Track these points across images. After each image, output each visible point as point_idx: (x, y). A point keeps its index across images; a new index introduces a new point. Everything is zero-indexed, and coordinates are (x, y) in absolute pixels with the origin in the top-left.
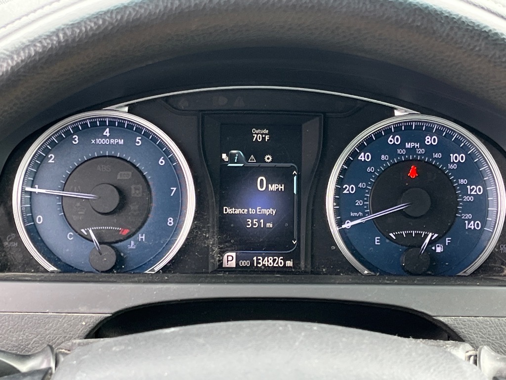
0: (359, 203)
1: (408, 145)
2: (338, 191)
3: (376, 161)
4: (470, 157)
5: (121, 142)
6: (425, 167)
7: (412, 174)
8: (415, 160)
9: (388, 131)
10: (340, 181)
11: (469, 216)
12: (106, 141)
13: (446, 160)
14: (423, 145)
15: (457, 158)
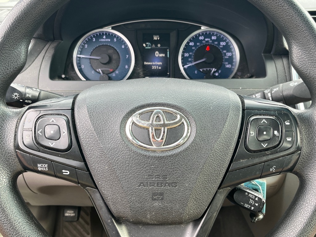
0: (190, 59)
1: (206, 40)
2: (183, 56)
3: (195, 45)
4: (227, 43)
5: (109, 40)
6: (212, 47)
7: (207, 49)
8: (208, 45)
9: (199, 35)
10: (183, 52)
11: (227, 63)
12: (104, 40)
13: (219, 44)
14: (211, 39)
15: (223, 44)
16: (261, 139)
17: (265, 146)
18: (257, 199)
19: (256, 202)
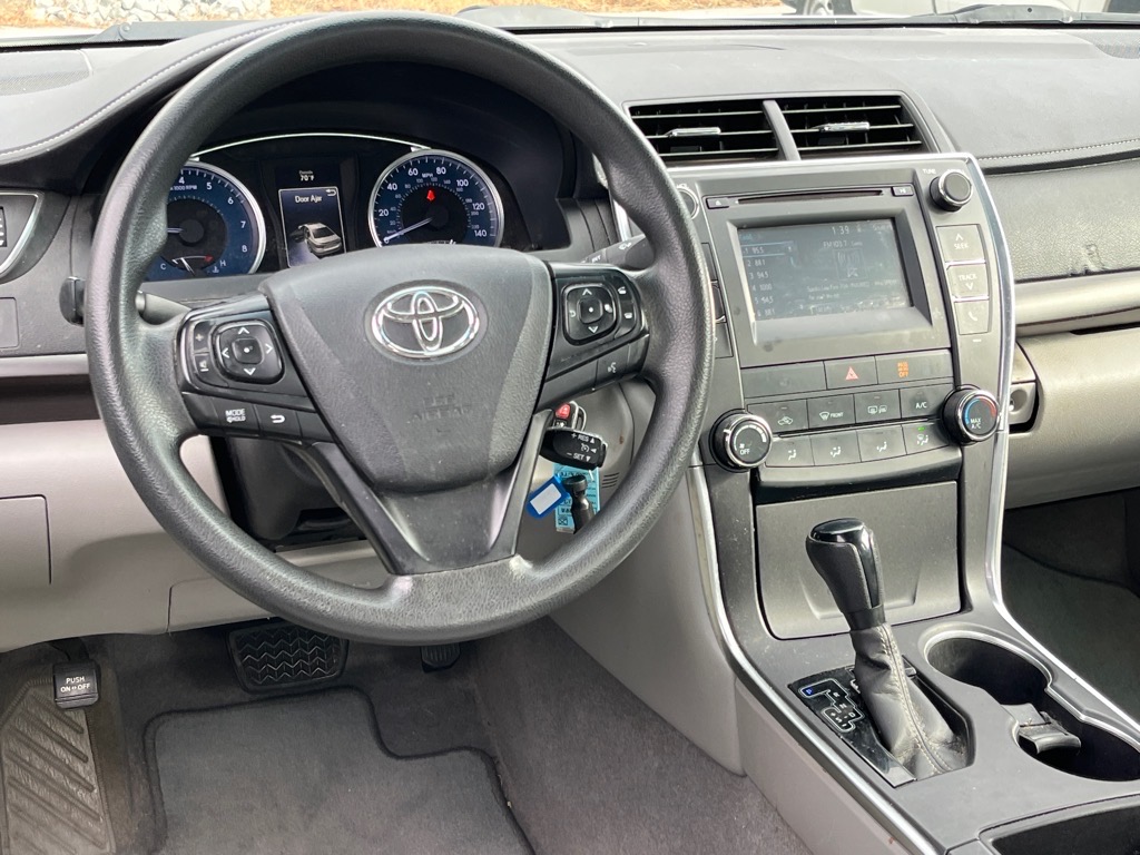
0: (392, 223)
1: (424, 176)
2: (376, 215)
3: (401, 190)
4: (472, 182)
5: (195, 187)
6: (438, 191)
7: (430, 196)
8: (431, 188)
9: (408, 165)
10: (376, 207)
11: (477, 226)
12: (182, 188)
13: (454, 185)
14: (435, 175)
15: (462, 183)
16: (587, 321)
17: (594, 330)
18: (592, 441)
19: (591, 446)
